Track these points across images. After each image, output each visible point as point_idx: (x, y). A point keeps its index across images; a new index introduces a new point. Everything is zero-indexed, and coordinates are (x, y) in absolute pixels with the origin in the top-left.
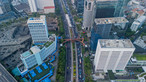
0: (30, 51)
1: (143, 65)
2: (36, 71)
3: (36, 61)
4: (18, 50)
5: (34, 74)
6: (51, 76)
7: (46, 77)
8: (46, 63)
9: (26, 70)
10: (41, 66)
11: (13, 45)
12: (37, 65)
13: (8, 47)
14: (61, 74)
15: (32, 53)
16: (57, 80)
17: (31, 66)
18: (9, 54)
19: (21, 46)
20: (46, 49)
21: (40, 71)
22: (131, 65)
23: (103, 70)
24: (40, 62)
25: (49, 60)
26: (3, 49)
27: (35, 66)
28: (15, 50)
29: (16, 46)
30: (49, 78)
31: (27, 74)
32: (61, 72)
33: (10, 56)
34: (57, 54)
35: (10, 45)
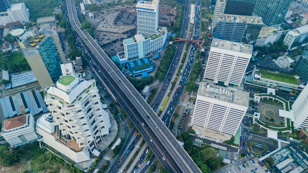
0: (134, 39)
1: (270, 87)
2: (135, 62)
3: (137, 53)
4: (118, 40)
5: (132, 65)
6: (151, 72)
7: (145, 71)
8: (148, 58)
9: (126, 59)
10: (141, 60)
11: (114, 33)
12: (138, 57)
13: (108, 34)
14: (161, 71)
15: (136, 41)
16: (156, 76)
17: (131, 57)
18: (108, 42)
19: (122, 35)
20: (151, 41)
21: (140, 63)
22: (252, 83)
23: (213, 80)
24: (141, 55)
25: (152, 56)
26: (102, 34)
27: (135, 58)
28: (115, 38)
29: (117, 35)
31: (126, 64)
32: (162, 69)
33: (109, 43)
34: (163, 53)
35: (110, 32)
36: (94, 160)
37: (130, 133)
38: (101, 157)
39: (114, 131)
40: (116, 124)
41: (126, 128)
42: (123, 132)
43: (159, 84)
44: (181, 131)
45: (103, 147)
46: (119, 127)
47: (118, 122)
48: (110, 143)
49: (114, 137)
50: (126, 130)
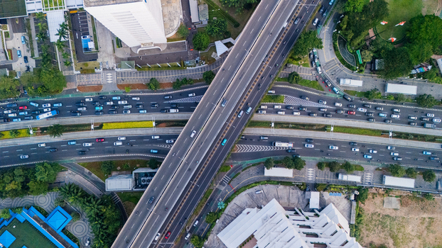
6: (40, 210)
7: (46, 226)
14: (27, 180)
16: (50, 189)
30: (46, 214)
32: (21, 180)
36: (327, 195)
37: (240, 162)
38: (315, 187)
39: (251, 196)
40: (234, 201)
41: (233, 174)
42: (245, 177)
43: (71, 166)
44: (187, 59)
45: (295, 196)
46: (237, 192)
47: (228, 201)
48: (281, 187)
49: (264, 187)
50: (235, 173)
